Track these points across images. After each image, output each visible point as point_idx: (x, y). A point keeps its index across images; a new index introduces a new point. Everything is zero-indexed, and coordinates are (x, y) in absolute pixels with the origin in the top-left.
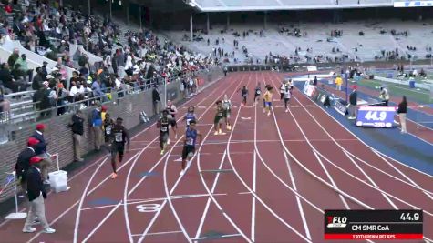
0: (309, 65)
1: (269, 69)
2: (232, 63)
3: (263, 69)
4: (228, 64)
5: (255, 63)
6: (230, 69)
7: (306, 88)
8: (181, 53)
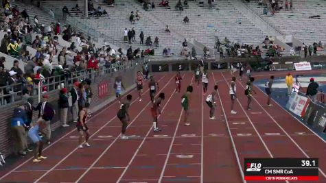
0: (297, 60)
1: (224, 66)
2: (158, 57)
3: (214, 66)
4: (150, 59)
5: (199, 57)
6: (155, 67)
7: (292, 101)
8: (66, 38)
